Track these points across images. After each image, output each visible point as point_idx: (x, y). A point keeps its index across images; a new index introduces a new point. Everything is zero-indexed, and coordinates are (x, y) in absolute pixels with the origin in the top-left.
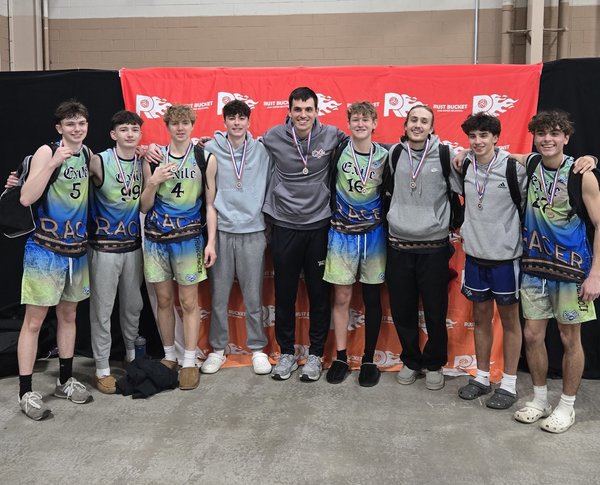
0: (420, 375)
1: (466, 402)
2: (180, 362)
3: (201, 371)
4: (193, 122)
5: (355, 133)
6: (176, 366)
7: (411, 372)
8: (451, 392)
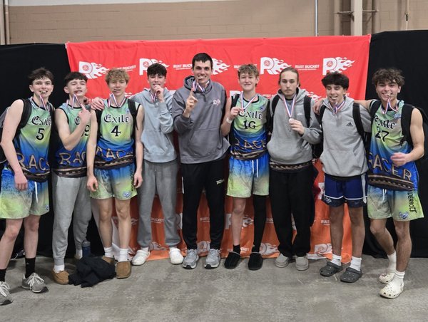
0: (292, 260)
1: (326, 279)
2: (116, 258)
3: (132, 264)
4: (127, 81)
5: (243, 86)
6: (114, 261)
7: (286, 258)
8: (314, 272)
